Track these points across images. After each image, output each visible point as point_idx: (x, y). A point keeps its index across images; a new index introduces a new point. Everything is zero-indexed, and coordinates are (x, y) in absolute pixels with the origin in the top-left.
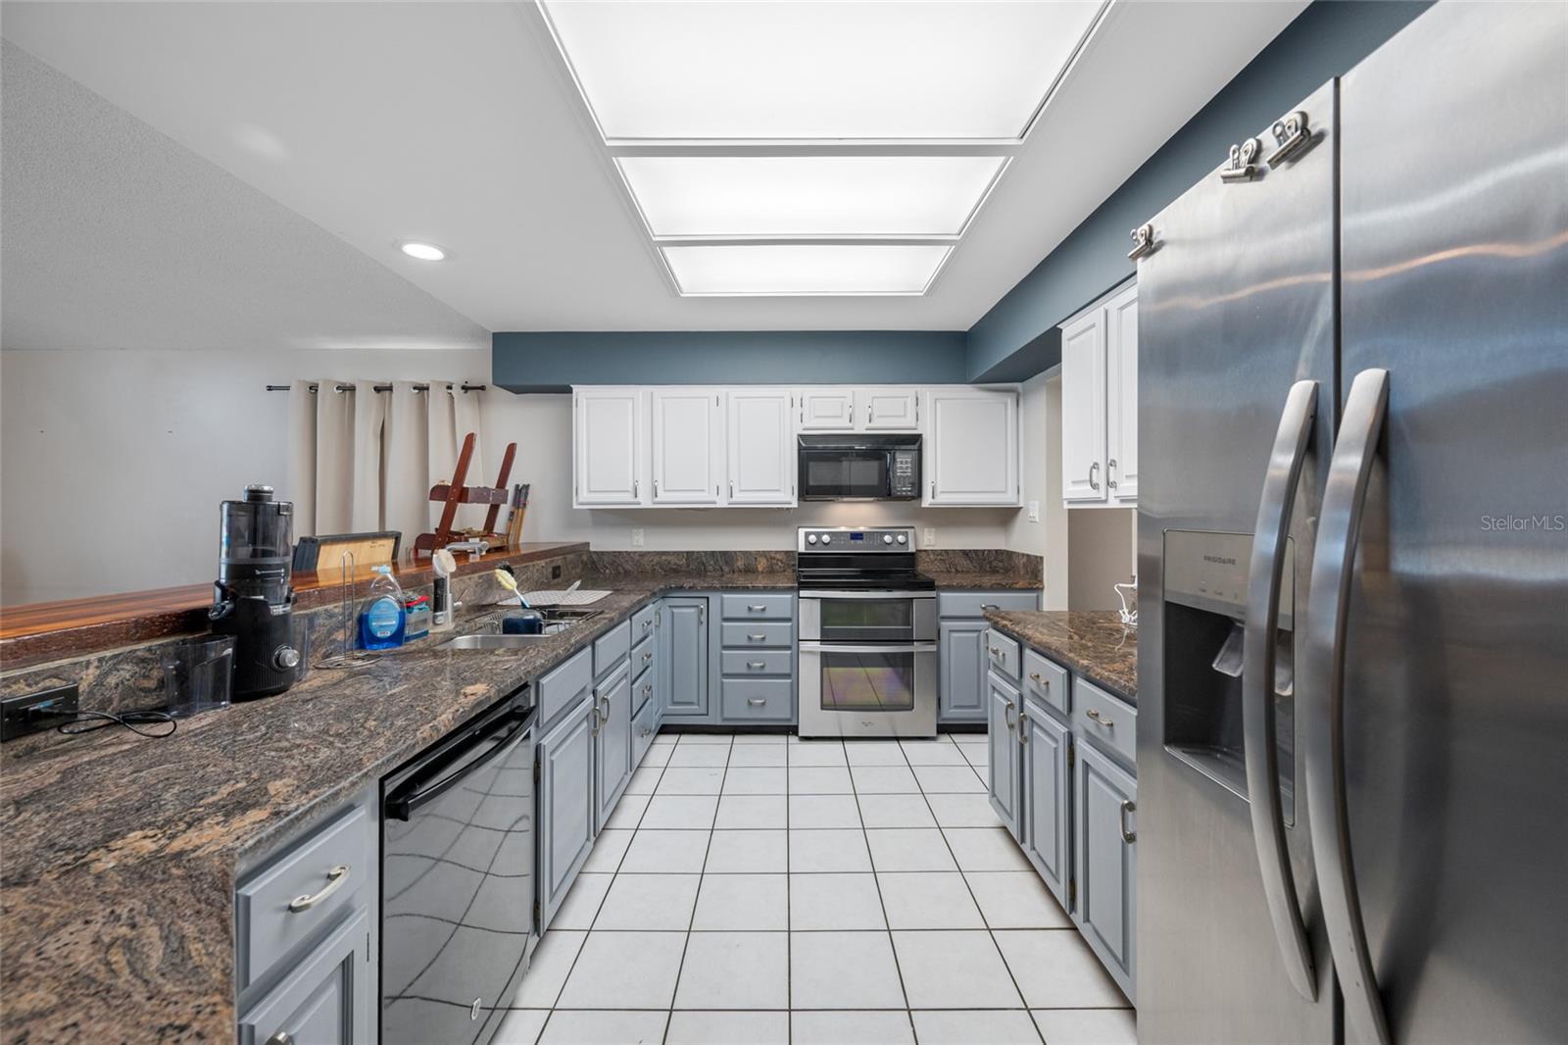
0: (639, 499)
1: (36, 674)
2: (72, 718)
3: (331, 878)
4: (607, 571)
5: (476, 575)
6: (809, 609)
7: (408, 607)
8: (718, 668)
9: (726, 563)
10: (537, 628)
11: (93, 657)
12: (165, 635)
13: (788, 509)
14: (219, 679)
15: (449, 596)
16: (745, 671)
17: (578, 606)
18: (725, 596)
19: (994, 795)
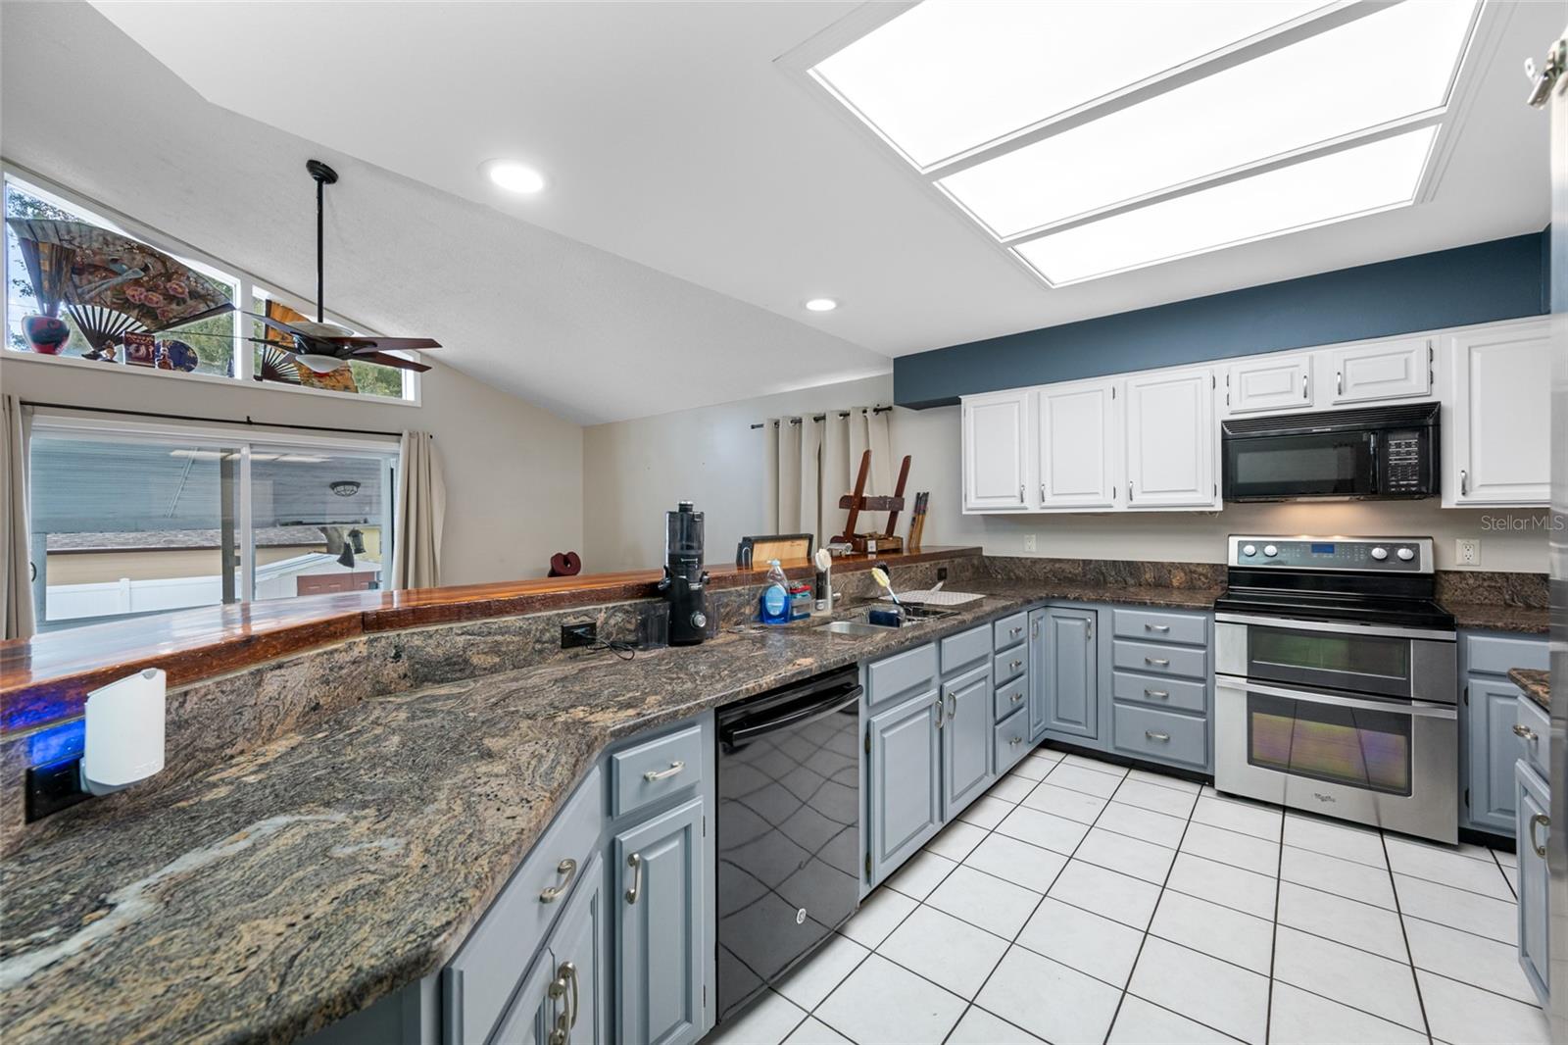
0: (1026, 504)
1: (578, 612)
2: (592, 641)
3: (673, 767)
4: (999, 576)
5: (859, 572)
6: (1230, 638)
7: (792, 593)
8: (1109, 690)
9: (1131, 574)
10: (895, 621)
11: (603, 606)
12: (641, 597)
13: (1211, 513)
14: (661, 631)
15: (829, 588)
16: (1142, 698)
17: (937, 606)
18: (1116, 611)
19: (1524, 954)
